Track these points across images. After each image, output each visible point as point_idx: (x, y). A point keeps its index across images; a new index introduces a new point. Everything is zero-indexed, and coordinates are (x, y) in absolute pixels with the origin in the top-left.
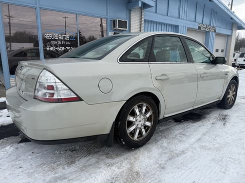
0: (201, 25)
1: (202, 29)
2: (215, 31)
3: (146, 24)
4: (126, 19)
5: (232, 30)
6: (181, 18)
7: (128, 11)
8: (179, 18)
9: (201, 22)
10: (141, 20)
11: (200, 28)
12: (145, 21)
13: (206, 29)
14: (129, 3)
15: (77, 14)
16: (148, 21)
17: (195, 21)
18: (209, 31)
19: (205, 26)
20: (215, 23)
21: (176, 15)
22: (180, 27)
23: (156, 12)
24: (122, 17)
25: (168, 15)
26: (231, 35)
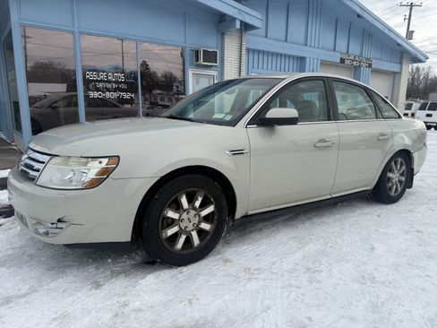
0: (345, 57)
1: (347, 62)
2: (370, 66)
3: (251, 55)
4: (217, 48)
5: (401, 63)
6: (309, 44)
7: (219, 35)
8: (306, 45)
9: (345, 51)
10: (241, 49)
11: (342, 61)
12: (248, 50)
13: (354, 63)
14: (221, 22)
15: (138, 41)
16: (254, 51)
17: (334, 50)
18: (360, 66)
19: (352, 58)
20: (369, 53)
21: (302, 40)
22: (308, 59)
23: (266, 37)
24: (210, 44)
25: (286, 40)
26: (400, 73)
